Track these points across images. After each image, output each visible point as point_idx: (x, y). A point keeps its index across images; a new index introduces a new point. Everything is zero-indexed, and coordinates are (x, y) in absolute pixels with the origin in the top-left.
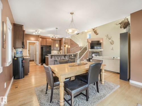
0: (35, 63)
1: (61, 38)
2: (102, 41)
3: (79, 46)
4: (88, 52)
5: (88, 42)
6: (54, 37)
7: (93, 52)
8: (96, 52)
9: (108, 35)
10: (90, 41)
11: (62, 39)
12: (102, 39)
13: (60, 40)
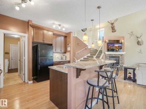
0: (19, 75)
1: (67, 32)
2: (123, 41)
3: (89, 47)
4: (104, 56)
5: (104, 41)
6: (60, 28)
7: (111, 55)
8: (115, 56)
9: (132, 32)
10: (107, 40)
11: (69, 33)
12: (123, 38)
13: (66, 36)
